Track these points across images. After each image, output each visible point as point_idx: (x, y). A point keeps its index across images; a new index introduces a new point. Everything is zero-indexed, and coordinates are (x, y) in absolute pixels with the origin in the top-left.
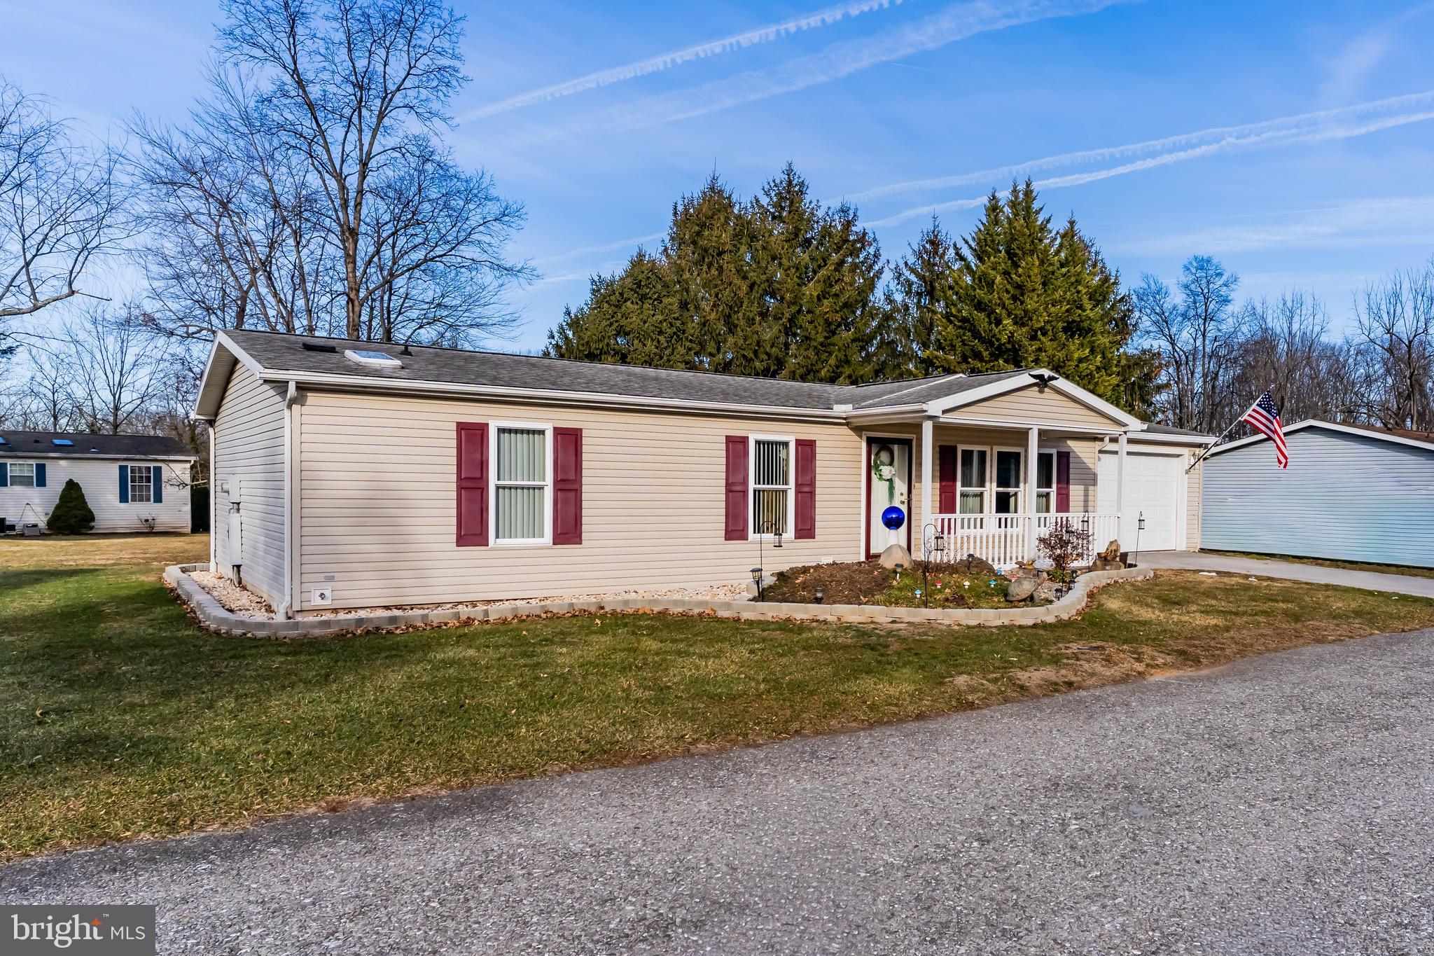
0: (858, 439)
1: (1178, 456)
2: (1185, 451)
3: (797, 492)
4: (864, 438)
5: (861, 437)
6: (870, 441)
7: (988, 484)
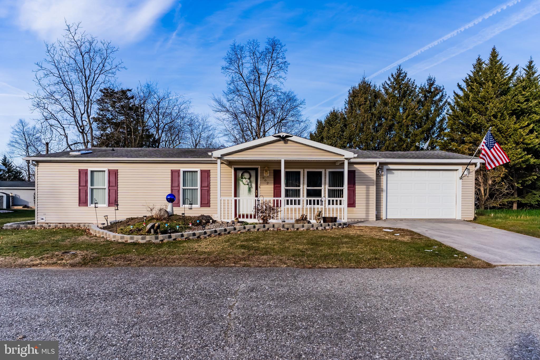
0: (230, 168)
1: (457, 170)
2: (460, 168)
3: (201, 190)
4: (233, 168)
5: (231, 168)
6: (236, 170)
7: (301, 186)
